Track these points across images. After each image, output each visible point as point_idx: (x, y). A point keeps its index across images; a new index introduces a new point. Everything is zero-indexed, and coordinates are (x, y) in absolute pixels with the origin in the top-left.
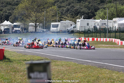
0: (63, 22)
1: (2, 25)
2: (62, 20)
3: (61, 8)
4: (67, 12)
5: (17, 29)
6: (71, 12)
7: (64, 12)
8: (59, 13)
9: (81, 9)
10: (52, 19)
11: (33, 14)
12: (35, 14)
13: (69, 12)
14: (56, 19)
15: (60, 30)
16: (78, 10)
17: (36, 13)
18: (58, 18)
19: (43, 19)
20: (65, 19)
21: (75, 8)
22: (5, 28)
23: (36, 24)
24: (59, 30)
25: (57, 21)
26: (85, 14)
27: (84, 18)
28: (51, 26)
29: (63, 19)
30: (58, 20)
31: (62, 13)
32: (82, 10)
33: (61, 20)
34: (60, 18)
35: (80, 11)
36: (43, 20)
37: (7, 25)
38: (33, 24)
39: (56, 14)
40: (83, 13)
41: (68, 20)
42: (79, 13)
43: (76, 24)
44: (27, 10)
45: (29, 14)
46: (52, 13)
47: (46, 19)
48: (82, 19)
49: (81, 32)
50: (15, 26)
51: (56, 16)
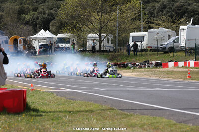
0: (152, 32)
1: (36, 39)
2: (152, 28)
3: (150, 5)
4: (162, 11)
5: (64, 45)
6: (169, 12)
7: (155, 11)
8: (145, 14)
9: (189, 5)
10: (132, 26)
11: (95, 17)
12: (98, 16)
13: (164, 12)
14: (141, 25)
15: (147, 47)
16: (182, 6)
17: (100, 14)
18: (143, 24)
19: (114, 26)
20: (156, 24)
21: (178, 4)
22: (42, 43)
23: (100, 36)
24: (145, 47)
25: (142, 29)
26: (196, 14)
27: (194, 23)
28: (131, 38)
29: (153, 25)
30: (145, 28)
31: (151, 13)
32: (190, 8)
33: (150, 28)
34: (148, 22)
35: (187, 9)
36: (114, 28)
37: (44, 39)
38: (94, 35)
39: (140, 15)
40: (192, 14)
41: (163, 26)
42: (184, 13)
43: (178, 34)
44: (83, 8)
45: (88, 16)
46: (131, 14)
47: (120, 25)
48: (190, 25)
49: (189, 50)
50: (61, 40)
51: (140, 19)
